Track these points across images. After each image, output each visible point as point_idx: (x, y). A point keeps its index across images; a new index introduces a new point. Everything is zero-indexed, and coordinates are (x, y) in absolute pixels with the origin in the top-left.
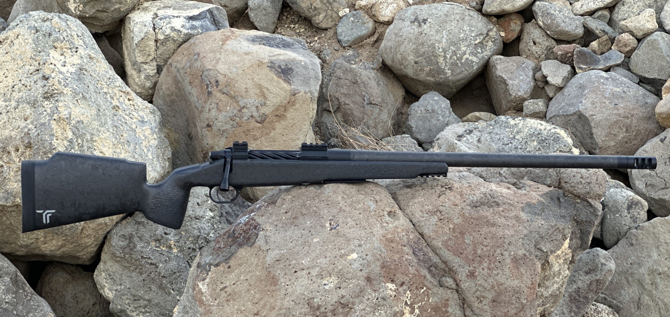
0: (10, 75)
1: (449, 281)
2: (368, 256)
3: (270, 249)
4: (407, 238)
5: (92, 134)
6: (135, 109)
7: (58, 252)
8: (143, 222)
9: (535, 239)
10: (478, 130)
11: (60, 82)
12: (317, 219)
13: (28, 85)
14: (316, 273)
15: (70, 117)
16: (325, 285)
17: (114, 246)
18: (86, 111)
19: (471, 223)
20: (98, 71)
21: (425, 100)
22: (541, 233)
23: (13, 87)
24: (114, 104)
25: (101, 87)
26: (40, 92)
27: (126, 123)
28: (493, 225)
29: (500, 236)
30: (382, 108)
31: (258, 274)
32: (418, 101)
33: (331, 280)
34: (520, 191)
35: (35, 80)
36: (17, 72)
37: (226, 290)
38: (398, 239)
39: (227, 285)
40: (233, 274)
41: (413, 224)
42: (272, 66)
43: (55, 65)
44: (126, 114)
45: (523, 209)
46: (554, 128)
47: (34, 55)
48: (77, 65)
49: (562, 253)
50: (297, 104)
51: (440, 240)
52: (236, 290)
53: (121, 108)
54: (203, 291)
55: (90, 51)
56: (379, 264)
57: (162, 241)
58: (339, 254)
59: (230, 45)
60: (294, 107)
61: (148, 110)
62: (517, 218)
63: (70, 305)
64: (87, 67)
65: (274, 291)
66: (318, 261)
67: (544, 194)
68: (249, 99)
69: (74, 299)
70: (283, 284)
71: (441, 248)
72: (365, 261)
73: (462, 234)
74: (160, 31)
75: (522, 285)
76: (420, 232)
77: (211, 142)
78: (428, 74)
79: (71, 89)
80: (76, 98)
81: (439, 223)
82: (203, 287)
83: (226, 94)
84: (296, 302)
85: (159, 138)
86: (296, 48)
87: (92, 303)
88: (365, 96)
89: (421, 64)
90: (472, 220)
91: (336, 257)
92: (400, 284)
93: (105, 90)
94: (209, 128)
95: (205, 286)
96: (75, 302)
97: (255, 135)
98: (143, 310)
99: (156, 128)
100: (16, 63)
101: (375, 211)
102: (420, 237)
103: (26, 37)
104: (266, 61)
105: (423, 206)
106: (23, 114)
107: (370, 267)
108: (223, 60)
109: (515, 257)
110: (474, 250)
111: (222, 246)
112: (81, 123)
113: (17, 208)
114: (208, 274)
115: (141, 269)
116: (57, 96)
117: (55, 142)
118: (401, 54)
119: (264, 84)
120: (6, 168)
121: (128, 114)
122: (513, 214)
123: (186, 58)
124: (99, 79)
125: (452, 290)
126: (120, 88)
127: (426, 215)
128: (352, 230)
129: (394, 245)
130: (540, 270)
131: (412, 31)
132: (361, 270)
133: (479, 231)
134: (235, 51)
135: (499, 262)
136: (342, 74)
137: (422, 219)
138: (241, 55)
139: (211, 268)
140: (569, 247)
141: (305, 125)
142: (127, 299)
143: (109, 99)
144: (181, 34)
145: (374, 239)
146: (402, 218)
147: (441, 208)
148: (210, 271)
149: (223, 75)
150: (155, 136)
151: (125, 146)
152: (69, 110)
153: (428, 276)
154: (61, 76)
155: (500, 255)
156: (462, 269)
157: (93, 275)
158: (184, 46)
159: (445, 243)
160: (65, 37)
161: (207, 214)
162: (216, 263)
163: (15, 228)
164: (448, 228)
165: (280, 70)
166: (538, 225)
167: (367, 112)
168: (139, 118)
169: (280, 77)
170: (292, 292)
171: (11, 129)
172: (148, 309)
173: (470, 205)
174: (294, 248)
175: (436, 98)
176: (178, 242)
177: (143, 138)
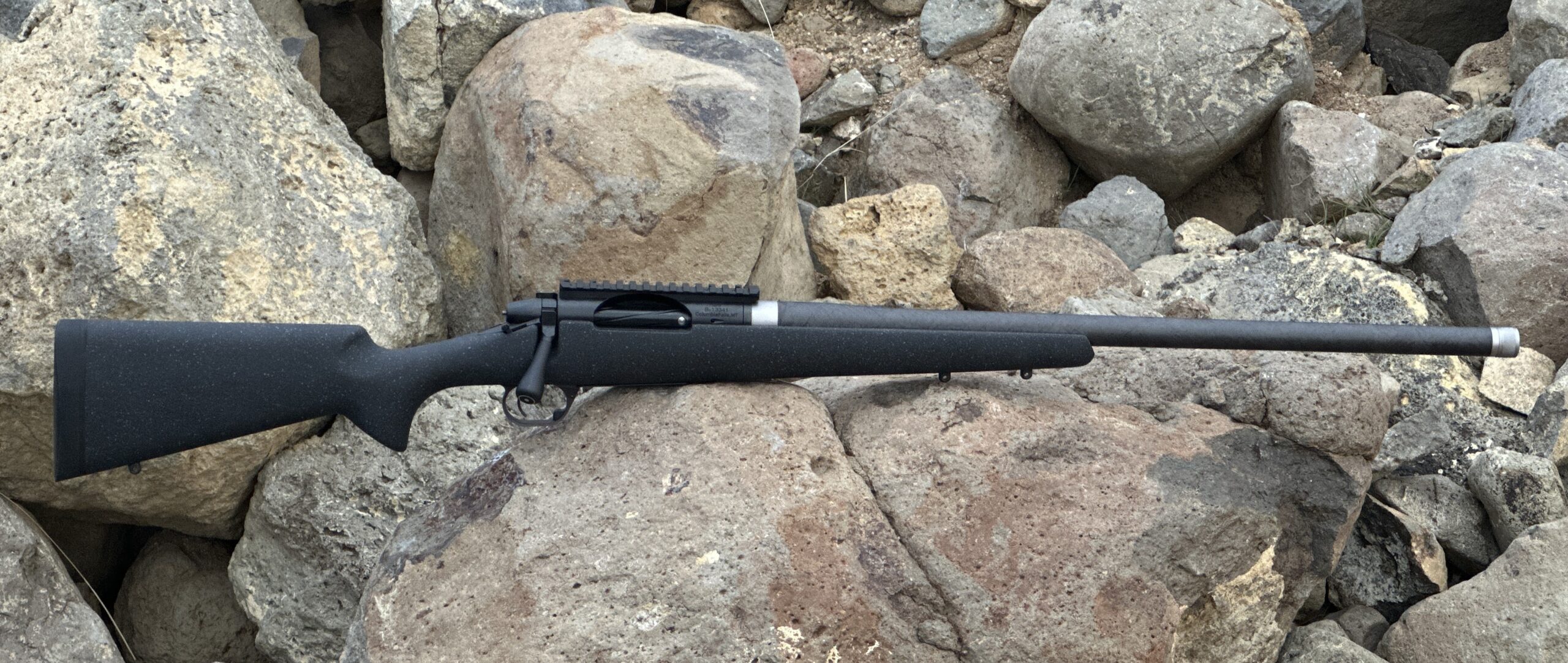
0: (47, 95)
1: (940, 628)
2: (743, 560)
3: (530, 529)
4: (852, 524)
5: (217, 242)
6: (344, 187)
7: (144, 507)
8: (343, 448)
9: (1171, 543)
10: (1215, 272)
11: (146, 119)
12: (645, 465)
13: (79, 121)
14: (623, 592)
15: (162, 200)
16: (640, 620)
17: (268, 502)
18: (203, 186)
19: (1012, 496)
20: (252, 96)
21: (1103, 194)
22: (1187, 530)
23: (48, 125)
24: (288, 171)
25: (257, 132)
26: (101, 139)
27: (315, 217)
28: (1068, 504)
29: (1080, 532)
30: (1001, 210)
31: (497, 585)
32: (1085, 196)
33: (655, 610)
34: (1160, 427)
35: (94, 111)
36: (61, 91)
37: (427, 617)
38: (826, 524)
39: (432, 607)
40: (447, 583)
41: (874, 492)
42: (679, 102)
43: (142, 79)
44: (319, 198)
45: (1151, 471)
46: (1388, 278)
47: (100, 55)
48: (198, 80)
49: (1255, 580)
50: (731, 194)
51: (932, 531)
52: (448, 620)
53: (305, 182)
54: (384, 616)
55: (236, 50)
56: (767, 579)
57: (374, 495)
58: (678, 550)
59: (599, 47)
60: (723, 202)
61: (379, 191)
62: (1130, 491)
63: (184, 629)
64: (222, 86)
65: (523, 627)
66: (630, 564)
67: (1220, 437)
68: (618, 177)
69: (194, 618)
70: (545, 613)
71: (931, 553)
72: (734, 571)
73: (987, 521)
74: (449, 9)
75: (1121, 650)
76: (888, 508)
77: (527, 273)
78: (1117, 138)
79: (172, 135)
80: (183, 157)
81: (935, 493)
82: (384, 608)
83: (567, 161)
84: (572, 656)
85: (405, 255)
86: (755, 61)
87: (234, 629)
88: (960, 178)
89: (1101, 112)
90: (1018, 490)
91: (669, 558)
92: (814, 629)
93: (268, 141)
94: (523, 240)
95: (388, 606)
96: (197, 623)
97: (630, 261)
98: (324, 653)
99: (396, 233)
100: (61, 70)
101: (781, 456)
102: (886, 522)
103: (88, 12)
104: (666, 89)
105: (903, 451)
106: (59, 188)
107: (745, 584)
108: (570, 81)
109: (1110, 584)
110: (1009, 561)
111: (441, 516)
112: (187, 214)
113: (41, 401)
114: (397, 579)
115: (322, 557)
116: (136, 150)
117: (119, 256)
118: (1054, 86)
119: (656, 144)
120: (14, 309)
121: (324, 197)
122: (1126, 481)
123: (497, 73)
124: (253, 115)
125: (945, 653)
126: (306, 137)
127: (904, 471)
128: (717, 495)
129: (813, 538)
130: (1176, 620)
131: (1082, 32)
132: (723, 592)
133: (1029, 517)
134: (603, 62)
135: (1069, 593)
136: (912, 125)
137: (895, 480)
138: (614, 73)
139: (403, 565)
140: (1274, 567)
141: (749, 243)
142: (290, 624)
143: (277, 161)
144: (497, 18)
145: (764, 520)
146: (846, 475)
147: (944, 458)
148: (402, 571)
149: (564, 116)
150: (391, 251)
151: (305, 271)
152: (161, 184)
153: (891, 616)
154: (154, 104)
155: (1073, 578)
156: (975, 605)
157: (228, 564)
158: (504, 44)
159: (943, 543)
160: (177, 15)
161: (485, 440)
162: (418, 553)
163: (44, 447)
164: (954, 506)
165: (696, 112)
166: (1183, 511)
167: (961, 217)
168: (353, 208)
169: (694, 128)
170: (563, 632)
171: (32, 220)
172: (335, 650)
173: (1016, 454)
174: (582, 529)
175: (1130, 192)
176: (410, 500)
177: (357, 254)
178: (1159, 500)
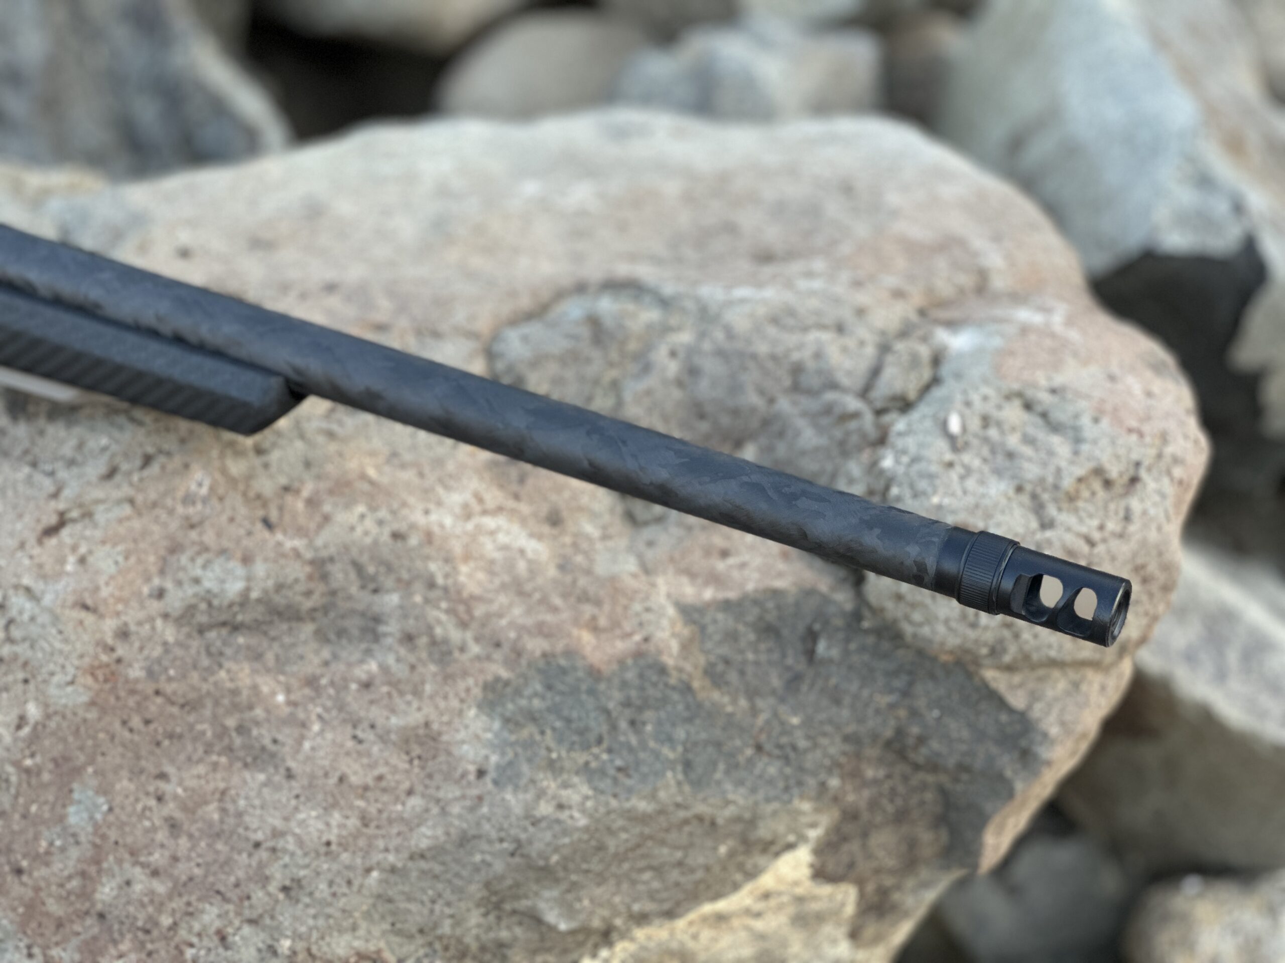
28: (262, 757)
45: (494, 695)
49: (762, 900)
73: (67, 768)
122: (417, 715)
140: (815, 876)
166: (532, 807)
173: (184, 617)
178: (481, 773)
